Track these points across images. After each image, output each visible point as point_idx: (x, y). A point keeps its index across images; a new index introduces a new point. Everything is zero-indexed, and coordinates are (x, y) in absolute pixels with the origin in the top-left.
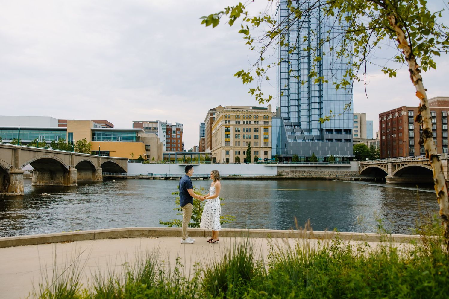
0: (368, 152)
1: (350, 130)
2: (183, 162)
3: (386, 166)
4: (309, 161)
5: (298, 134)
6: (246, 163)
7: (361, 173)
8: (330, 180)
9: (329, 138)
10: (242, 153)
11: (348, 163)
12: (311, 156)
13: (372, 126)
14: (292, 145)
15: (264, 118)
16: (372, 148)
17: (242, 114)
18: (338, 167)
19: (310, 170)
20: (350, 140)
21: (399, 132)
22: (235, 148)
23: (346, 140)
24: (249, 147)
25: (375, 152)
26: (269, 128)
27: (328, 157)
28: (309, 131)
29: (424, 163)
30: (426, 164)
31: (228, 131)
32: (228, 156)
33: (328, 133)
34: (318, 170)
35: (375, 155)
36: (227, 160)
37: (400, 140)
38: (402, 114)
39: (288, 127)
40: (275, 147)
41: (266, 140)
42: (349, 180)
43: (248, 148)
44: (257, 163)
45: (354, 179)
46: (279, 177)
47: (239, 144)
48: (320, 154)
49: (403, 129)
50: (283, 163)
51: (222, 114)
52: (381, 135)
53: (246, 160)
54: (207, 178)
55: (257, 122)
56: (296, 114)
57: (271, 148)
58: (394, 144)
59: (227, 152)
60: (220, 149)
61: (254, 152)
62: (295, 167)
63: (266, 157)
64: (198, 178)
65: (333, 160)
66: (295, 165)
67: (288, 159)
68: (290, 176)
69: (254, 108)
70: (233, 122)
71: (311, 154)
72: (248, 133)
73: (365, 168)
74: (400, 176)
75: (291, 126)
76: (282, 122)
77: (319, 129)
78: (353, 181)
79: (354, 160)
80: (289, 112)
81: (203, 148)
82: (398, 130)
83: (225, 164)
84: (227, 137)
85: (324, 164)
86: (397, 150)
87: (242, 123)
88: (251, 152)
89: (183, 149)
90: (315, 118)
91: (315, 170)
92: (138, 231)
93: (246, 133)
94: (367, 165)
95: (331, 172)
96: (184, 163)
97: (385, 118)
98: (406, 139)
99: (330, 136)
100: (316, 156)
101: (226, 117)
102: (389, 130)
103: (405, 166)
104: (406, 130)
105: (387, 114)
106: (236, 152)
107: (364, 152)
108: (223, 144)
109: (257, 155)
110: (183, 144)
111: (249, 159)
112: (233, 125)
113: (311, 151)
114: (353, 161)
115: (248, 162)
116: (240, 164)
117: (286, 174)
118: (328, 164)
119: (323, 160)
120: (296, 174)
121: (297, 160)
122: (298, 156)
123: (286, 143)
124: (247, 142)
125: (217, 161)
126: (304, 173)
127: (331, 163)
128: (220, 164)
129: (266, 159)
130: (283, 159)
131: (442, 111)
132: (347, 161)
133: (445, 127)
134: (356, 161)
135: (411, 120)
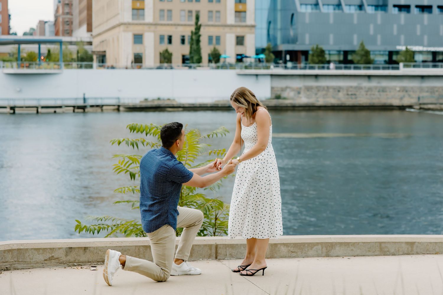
2: (15, 64)
4: (351, 62)
6: (190, 67)
8: (402, 108)
9: (403, 3)
10: (176, 40)
12: (357, 48)
14: (307, 21)
18: (423, 77)
19: (354, 83)
22: (159, 28)
24: (197, 23)
27: (397, 53)
32: (138, 49)
34: (374, 83)
36: (138, 60)
40: (265, 25)
41: (240, 7)
43: (193, 29)
44: (218, 68)
46: (276, 102)
47: (170, 17)
48: (379, 42)
50: (286, 68)
53: (188, 59)
54: (83, 108)
57: (253, 26)
59: (138, 39)
60: (116, 30)
61: (210, 38)
62: (316, 76)
63: (241, 50)
64: (60, 107)
65: (409, 59)
66: (316, 72)
67: (297, 56)
68: (303, 100)
71: (355, 43)
81: (67, 27)
83: (132, 68)
85: (388, 68)
88: (202, 39)
89: (7, 30)
91: (365, 84)
92: (37, 250)
95: (405, 90)
96: (20, 66)
100: (368, 47)
106: (162, 38)
108: (127, 16)
109: (216, 47)
110: (10, 16)
111: (196, 58)
113: (355, 37)
115: (193, 63)
116: (172, 68)
117: (292, 94)
118: (398, 68)
119: (386, 58)
120: (320, 94)
121: (320, 58)
122: (324, 47)
123: (293, 15)
124: (190, 12)
125: (109, 61)
126: (339, 91)
127: (405, 66)
128: (120, 68)
129: (241, 55)
130: (285, 57)
132: (442, 61)
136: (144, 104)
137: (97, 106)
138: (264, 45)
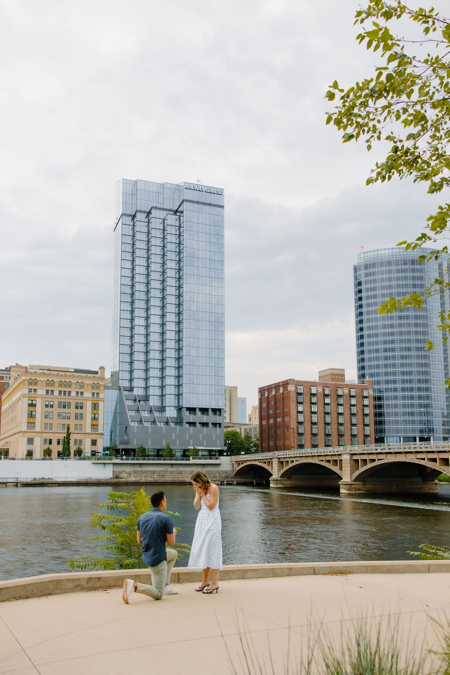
0: (241, 443)
1: (220, 410)
3: (270, 463)
4: (161, 456)
5: (145, 414)
6: (63, 459)
7: (235, 473)
9: (191, 421)
10: (54, 442)
11: (217, 459)
12: (165, 448)
13: (245, 405)
14: (135, 431)
15: (93, 388)
16: (248, 437)
17: (57, 380)
18: (203, 465)
19: (163, 469)
20: (220, 424)
21: (285, 414)
22: (44, 434)
23: (215, 425)
24: (68, 432)
25: (252, 443)
26: (100, 403)
27: (189, 450)
28: (162, 409)
29: (321, 458)
30: (323, 461)
31: (32, 405)
32: (30, 447)
33: (190, 413)
34: (175, 469)
35: (252, 447)
36: (30, 454)
37: (286, 426)
38: (289, 390)
39: (130, 403)
40: (109, 434)
41: (95, 422)
43: (65, 435)
44: (80, 459)
45: (225, 483)
46: (115, 480)
47: (51, 428)
48: (178, 445)
49: (289, 411)
50: (122, 459)
51: (24, 378)
52: (261, 419)
53: (61, 454)
55: (82, 393)
56: (142, 384)
57: (103, 434)
58: (278, 431)
59: (31, 441)
60: (17, 435)
61: (76, 441)
62: (141, 464)
63: (94, 448)
65: (195, 454)
66: (141, 462)
67: (129, 452)
68: (132, 479)
69: (77, 371)
70: (41, 392)
71: (164, 445)
72: (66, 410)
73: (241, 466)
74: (289, 477)
75: (135, 400)
76: (121, 395)
77: (175, 407)
78: (224, 485)
79: (225, 454)
80: (131, 380)
82: (283, 412)
83: (26, 459)
84: (31, 415)
85: (183, 460)
86: (282, 440)
87: (56, 393)
88: (70, 441)
90: (170, 390)
91: (170, 469)
93: (62, 410)
94: (244, 461)
97: (266, 394)
98: (293, 425)
99: (192, 418)
100: (172, 447)
101: (30, 384)
102: (271, 412)
103: (295, 463)
104: (293, 413)
105: (269, 388)
106: (45, 441)
107: (237, 442)
108: (24, 428)
109: (80, 446)
111: (67, 453)
112: (42, 397)
113: (164, 440)
114: (223, 455)
115: (65, 456)
116: (51, 459)
117: (126, 475)
118: (189, 460)
119: (181, 453)
120: (142, 475)
121: (143, 454)
122: (145, 447)
123: (127, 427)
124: (64, 425)
125: (11, 455)
126: (154, 473)
127: (193, 458)
128: (18, 459)
129: (94, 451)
130: (122, 453)
131: (337, 387)
132: (215, 455)
133: (341, 410)
134: (227, 455)
135: (300, 399)
136: (34, 482)
137: (3, 483)
138: (109, 446)
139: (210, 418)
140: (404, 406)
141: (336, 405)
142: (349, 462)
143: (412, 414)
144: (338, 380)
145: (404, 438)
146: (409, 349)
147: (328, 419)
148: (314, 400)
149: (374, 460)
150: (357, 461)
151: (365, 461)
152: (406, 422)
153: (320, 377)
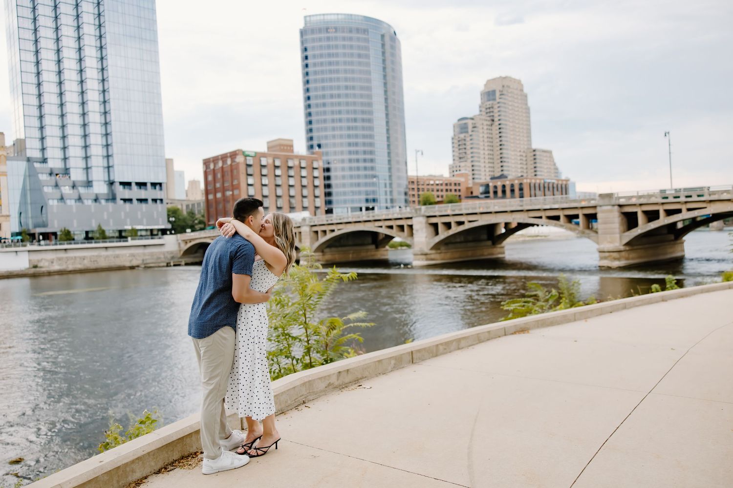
0: (184, 220)
1: (160, 184)
4: (92, 238)
5: (67, 190)
7: (182, 252)
8: (132, 268)
9: (127, 197)
11: (160, 238)
12: (95, 229)
13: (184, 179)
14: (56, 211)
16: (192, 214)
18: (145, 246)
19: (95, 253)
20: (161, 200)
21: (234, 187)
23: (155, 200)
25: (196, 219)
26: (1, 178)
27: (125, 231)
28: (88, 184)
33: (124, 188)
34: (110, 252)
35: (197, 224)
38: (237, 161)
39: (45, 177)
40: (17, 215)
42: (163, 266)
45: (172, 264)
46: (33, 271)
48: (111, 225)
49: (239, 184)
50: (40, 245)
52: (207, 192)
56: (59, 154)
57: (8, 216)
65: (134, 233)
66: (66, 246)
67: (48, 237)
68: (56, 267)
71: (94, 226)
73: (189, 245)
75: (51, 174)
76: (30, 167)
77: (105, 181)
78: (170, 266)
79: (169, 233)
80: (43, 150)
82: (232, 185)
85: (120, 241)
90: (97, 162)
91: (104, 253)
94: (191, 239)
95: (133, 255)
97: (212, 166)
99: (126, 193)
100: (104, 228)
102: (218, 185)
104: (243, 185)
105: (215, 160)
107: (179, 219)
113: (94, 221)
114: (166, 234)
117: (46, 264)
118: (127, 241)
119: (117, 235)
120: (69, 262)
121: (67, 237)
122: (71, 230)
123: (42, 206)
126: (84, 259)
127: (132, 239)
130: (39, 238)
131: (287, 158)
132: (157, 235)
133: (292, 182)
134: (171, 234)
135: (250, 171)
138: (17, 230)
139: (149, 193)
140: (351, 177)
141: (287, 177)
142: (308, 233)
143: (359, 185)
144: (287, 151)
145: (352, 208)
146: (355, 120)
147: (279, 192)
148: (264, 172)
149: (333, 231)
150: (316, 232)
151: (325, 232)
152: (353, 193)
153: (269, 148)
